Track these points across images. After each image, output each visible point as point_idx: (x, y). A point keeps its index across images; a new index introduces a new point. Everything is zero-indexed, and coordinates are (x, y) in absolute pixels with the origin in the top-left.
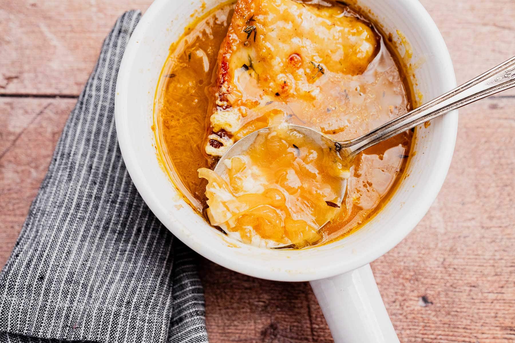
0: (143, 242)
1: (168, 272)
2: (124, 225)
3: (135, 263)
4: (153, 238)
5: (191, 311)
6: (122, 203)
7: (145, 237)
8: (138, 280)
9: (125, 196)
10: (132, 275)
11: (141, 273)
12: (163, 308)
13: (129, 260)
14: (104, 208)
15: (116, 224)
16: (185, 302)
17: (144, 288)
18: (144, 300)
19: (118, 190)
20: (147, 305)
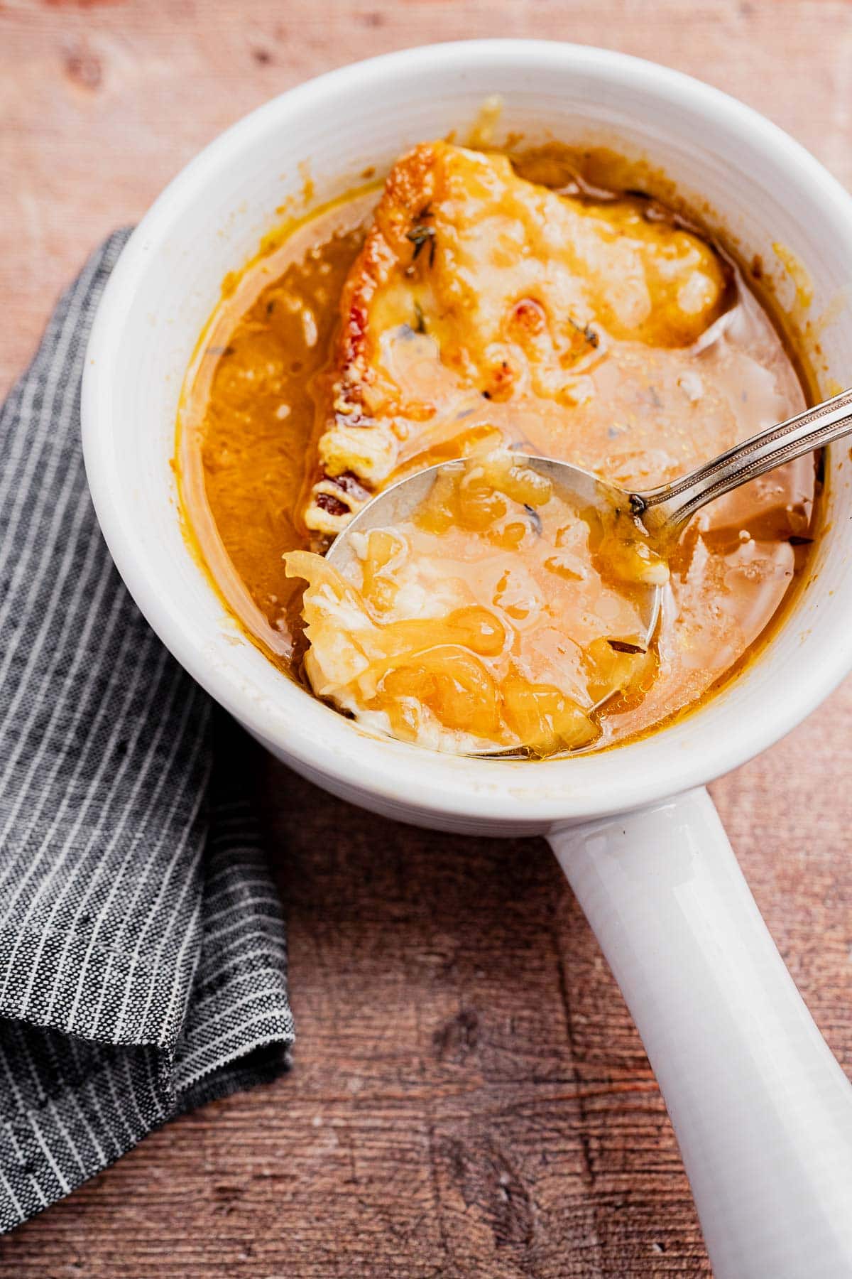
0: (130, 778)
1: (194, 855)
2: (83, 733)
3: (108, 827)
4: (156, 769)
5: (251, 955)
6: (81, 678)
7: (136, 766)
8: (114, 867)
9: (89, 661)
10: (97, 854)
11: (123, 850)
12: (178, 943)
13: (92, 820)
14: (33, 688)
15: (62, 729)
16: (236, 935)
17: (127, 887)
18: (127, 918)
19: (72, 644)
20: (134, 930)
